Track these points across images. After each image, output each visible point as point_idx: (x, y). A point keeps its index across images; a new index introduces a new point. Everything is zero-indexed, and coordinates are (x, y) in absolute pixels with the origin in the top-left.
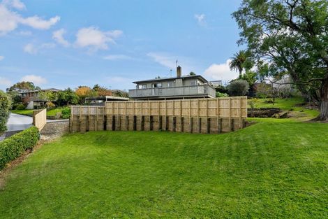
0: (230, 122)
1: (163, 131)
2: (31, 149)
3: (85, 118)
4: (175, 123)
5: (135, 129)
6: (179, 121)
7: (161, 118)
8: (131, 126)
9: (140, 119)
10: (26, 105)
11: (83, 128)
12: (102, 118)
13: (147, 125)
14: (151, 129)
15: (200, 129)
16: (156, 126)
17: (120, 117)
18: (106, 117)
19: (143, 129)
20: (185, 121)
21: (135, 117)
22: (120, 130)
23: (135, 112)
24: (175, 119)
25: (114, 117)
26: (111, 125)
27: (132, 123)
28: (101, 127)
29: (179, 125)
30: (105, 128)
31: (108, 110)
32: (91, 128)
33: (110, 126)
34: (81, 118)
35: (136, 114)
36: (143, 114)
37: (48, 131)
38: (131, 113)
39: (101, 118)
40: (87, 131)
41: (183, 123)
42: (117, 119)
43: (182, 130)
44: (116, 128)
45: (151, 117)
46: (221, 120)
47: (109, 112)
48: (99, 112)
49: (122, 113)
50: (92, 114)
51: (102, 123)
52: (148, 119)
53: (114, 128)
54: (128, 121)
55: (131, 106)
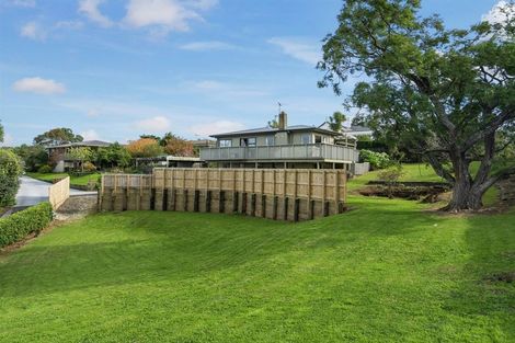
0: (323, 207)
1: (238, 214)
2: (38, 232)
3: (121, 191)
4: (254, 204)
5: (197, 209)
6: (259, 200)
7: (237, 194)
8: (191, 205)
9: (204, 195)
10: (54, 165)
11: (119, 205)
12: (149, 192)
13: (216, 205)
14: (222, 210)
15: (286, 215)
16: (229, 206)
17: (175, 191)
18: (154, 190)
19: (209, 209)
20: (267, 201)
21: (198, 192)
22: (174, 210)
23: (197, 185)
24: (254, 197)
25: (166, 191)
26: (162, 202)
27: (192, 200)
28: (147, 205)
29: (259, 207)
30: (152, 207)
31: (157, 181)
32: (131, 205)
33: (159, 203)
34: (115, 191)
35: (199, 187)
36: (210, 188)
37: (69, 208)
38: (191, 186)
39: (147, 192)
40: (124, 210)
41: (264, 204)
42: (170, 194)
43: (264, 215)
44: (169, 207)
45: (222, 193)
46: (313, 203)
47: (159, 184)
48: (143, 183)
49: (179, 185)
50: (132, 185)
51: (148, 198)
52: (216, 195)
53: (165, 208)
54: (187, 196)
55: (191, 175)
